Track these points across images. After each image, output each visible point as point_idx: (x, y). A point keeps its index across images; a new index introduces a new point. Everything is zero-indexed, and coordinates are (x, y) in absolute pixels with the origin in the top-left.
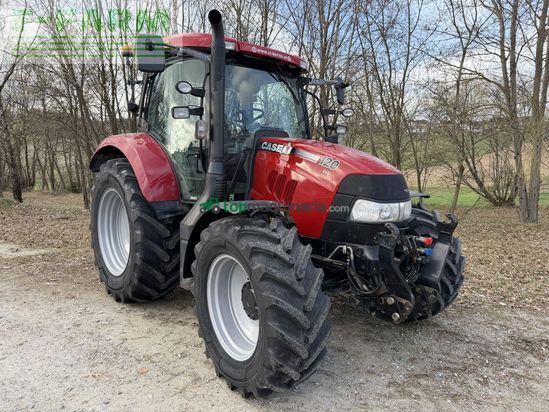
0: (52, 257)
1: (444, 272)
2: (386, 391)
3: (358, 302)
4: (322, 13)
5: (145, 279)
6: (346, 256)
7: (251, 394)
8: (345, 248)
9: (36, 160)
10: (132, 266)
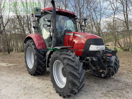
0: (16, 66)
1: (114, 64)
2: (101, 95)
3: (92, 72)
4: (79, 6)
5: (38, 69)
6: (89, 60)
7: (65, 97)
8: (88, 58)
9: (14, 45)
10: (34, 66)
